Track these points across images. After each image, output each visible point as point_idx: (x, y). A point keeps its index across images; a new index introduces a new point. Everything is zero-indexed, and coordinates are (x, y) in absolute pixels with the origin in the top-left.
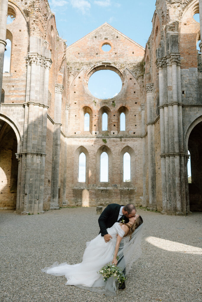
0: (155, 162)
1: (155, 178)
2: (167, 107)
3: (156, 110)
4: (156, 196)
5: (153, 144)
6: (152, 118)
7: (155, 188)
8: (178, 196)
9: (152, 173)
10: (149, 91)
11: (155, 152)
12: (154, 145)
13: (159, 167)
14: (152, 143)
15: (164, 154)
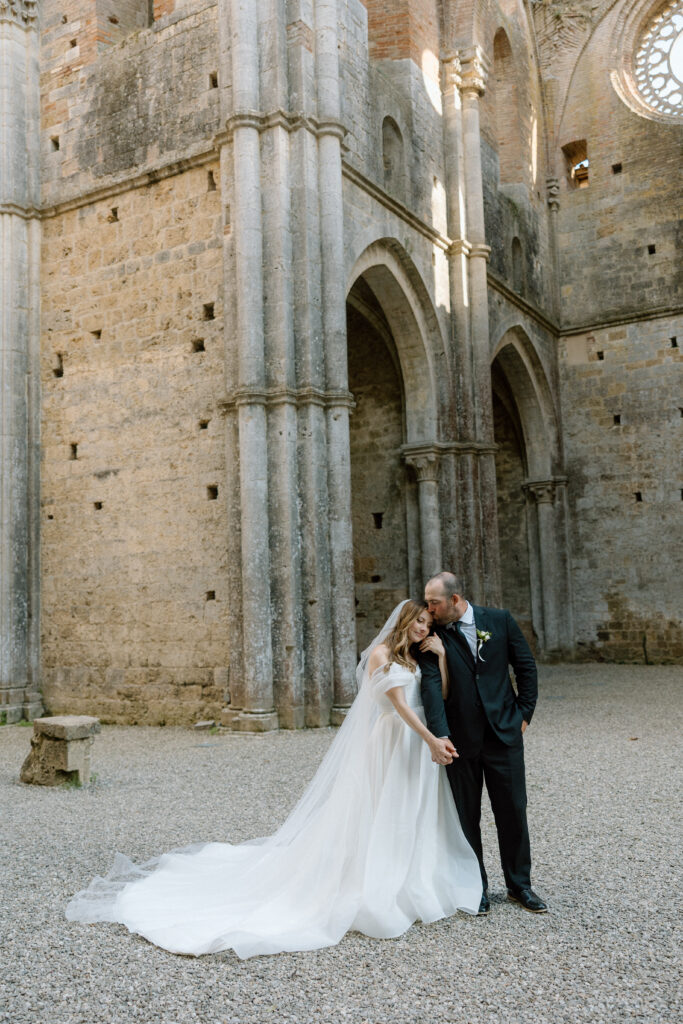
0: (37, 437)
1: (38, 530)
2: (289, 132)
3: (69, 143)
4: (37, 631)
5: (27, 335)
6: (26, 184)
7: (34, 588)
8: (349, 619)
9: (16, 503)
10: (15, 14)
11: (37, 378)
12: (34, 339)
13: (104, 467)
14: (20, 327)
15: (260, 389)
